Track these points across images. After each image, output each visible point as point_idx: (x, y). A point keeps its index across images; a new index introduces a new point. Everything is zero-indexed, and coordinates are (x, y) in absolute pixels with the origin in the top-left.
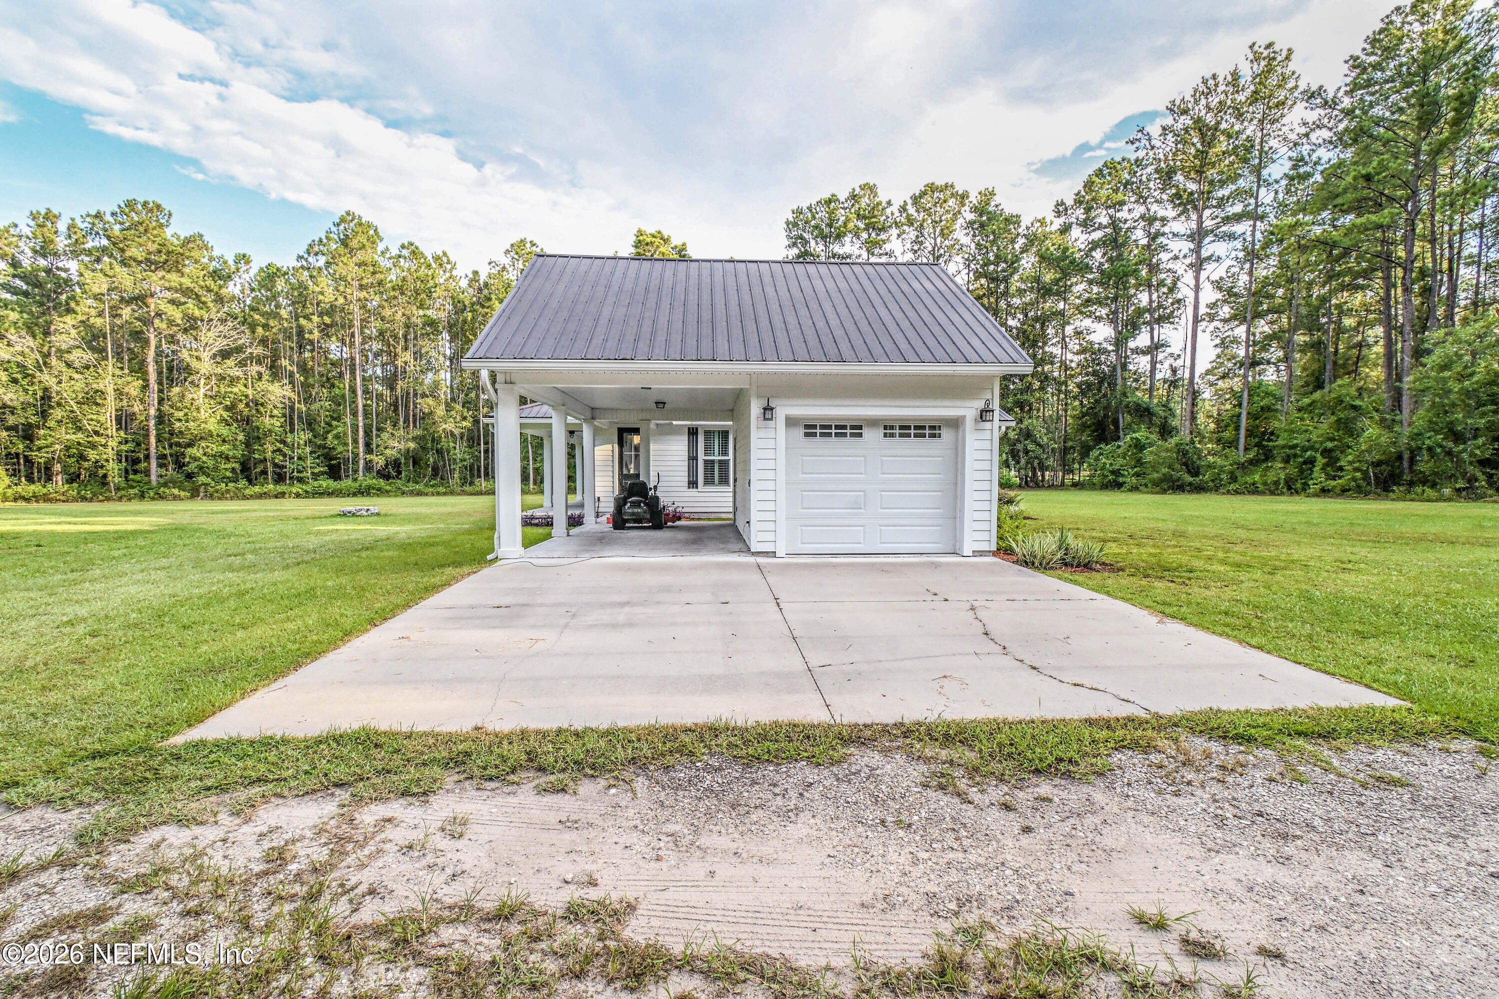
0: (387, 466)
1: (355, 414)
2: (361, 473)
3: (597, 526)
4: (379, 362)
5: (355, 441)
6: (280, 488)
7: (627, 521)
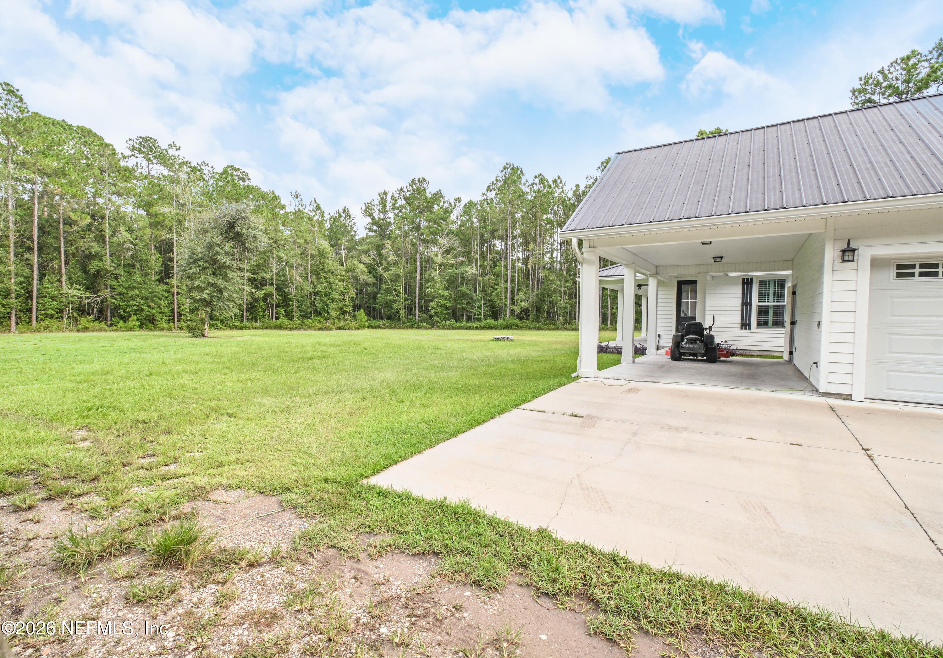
0: (521, 312)
1: (506, 282)
2: (508, 316)
3: (657, 357)
4: (520, 250)
5: (506, 298)
6: (469, 324)
7: (683, 354)
